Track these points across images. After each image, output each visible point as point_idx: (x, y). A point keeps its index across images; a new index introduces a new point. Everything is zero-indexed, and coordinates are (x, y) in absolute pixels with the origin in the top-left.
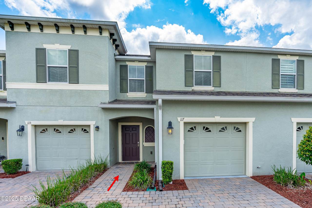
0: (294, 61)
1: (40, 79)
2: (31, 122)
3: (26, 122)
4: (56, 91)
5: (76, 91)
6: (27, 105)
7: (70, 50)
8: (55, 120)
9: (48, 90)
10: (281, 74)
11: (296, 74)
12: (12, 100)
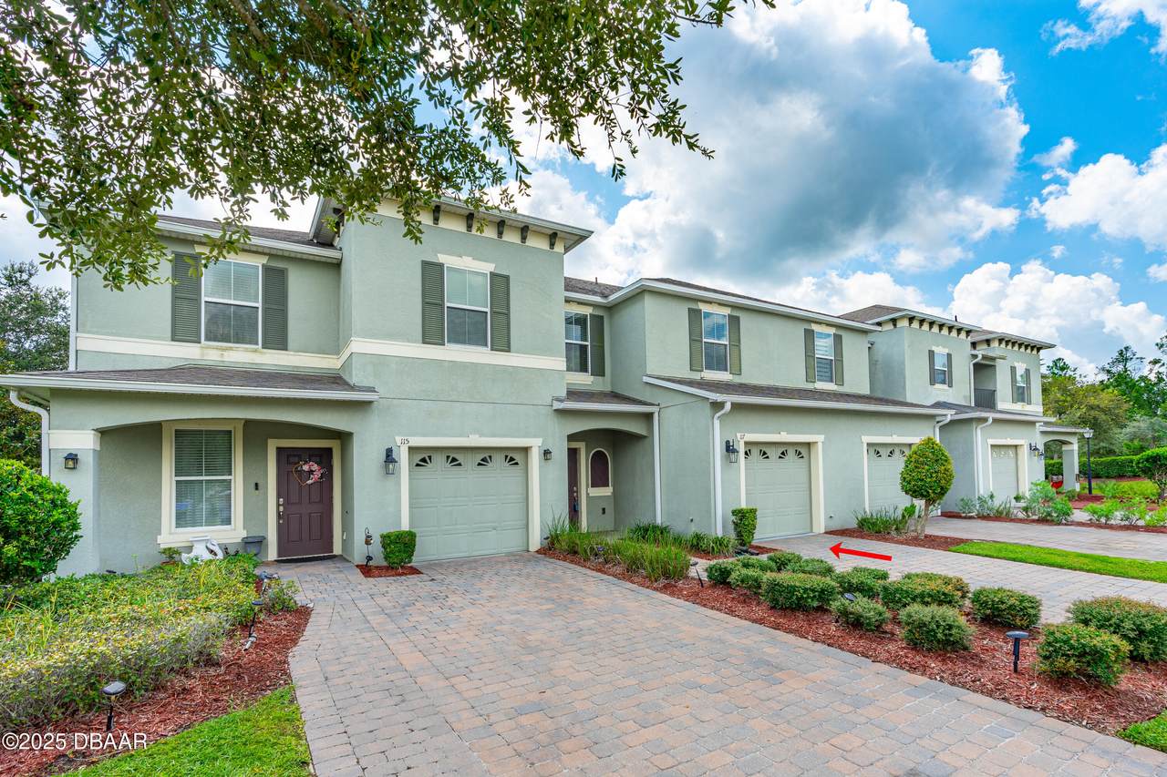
0: (829, 335)
1: (431, 335)
2: (409, 439)
3: (398, 439)
4: (464, 366)
5: (504, 369)
6: (399, 396)
7: (492, 274)
8: (461, 436)
9: (447, 363)
10: (817, 356)
11: (833, 358)
12: (366, 383)
